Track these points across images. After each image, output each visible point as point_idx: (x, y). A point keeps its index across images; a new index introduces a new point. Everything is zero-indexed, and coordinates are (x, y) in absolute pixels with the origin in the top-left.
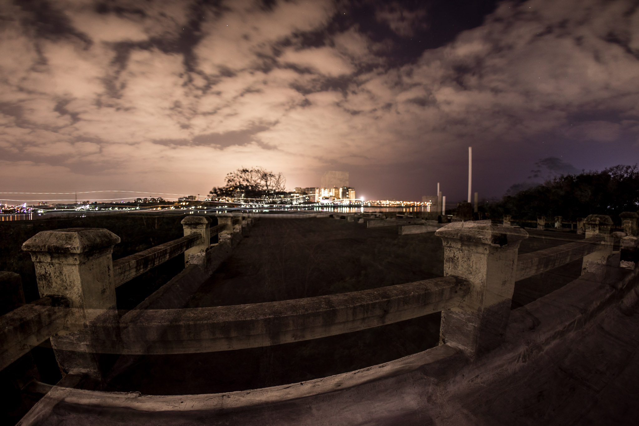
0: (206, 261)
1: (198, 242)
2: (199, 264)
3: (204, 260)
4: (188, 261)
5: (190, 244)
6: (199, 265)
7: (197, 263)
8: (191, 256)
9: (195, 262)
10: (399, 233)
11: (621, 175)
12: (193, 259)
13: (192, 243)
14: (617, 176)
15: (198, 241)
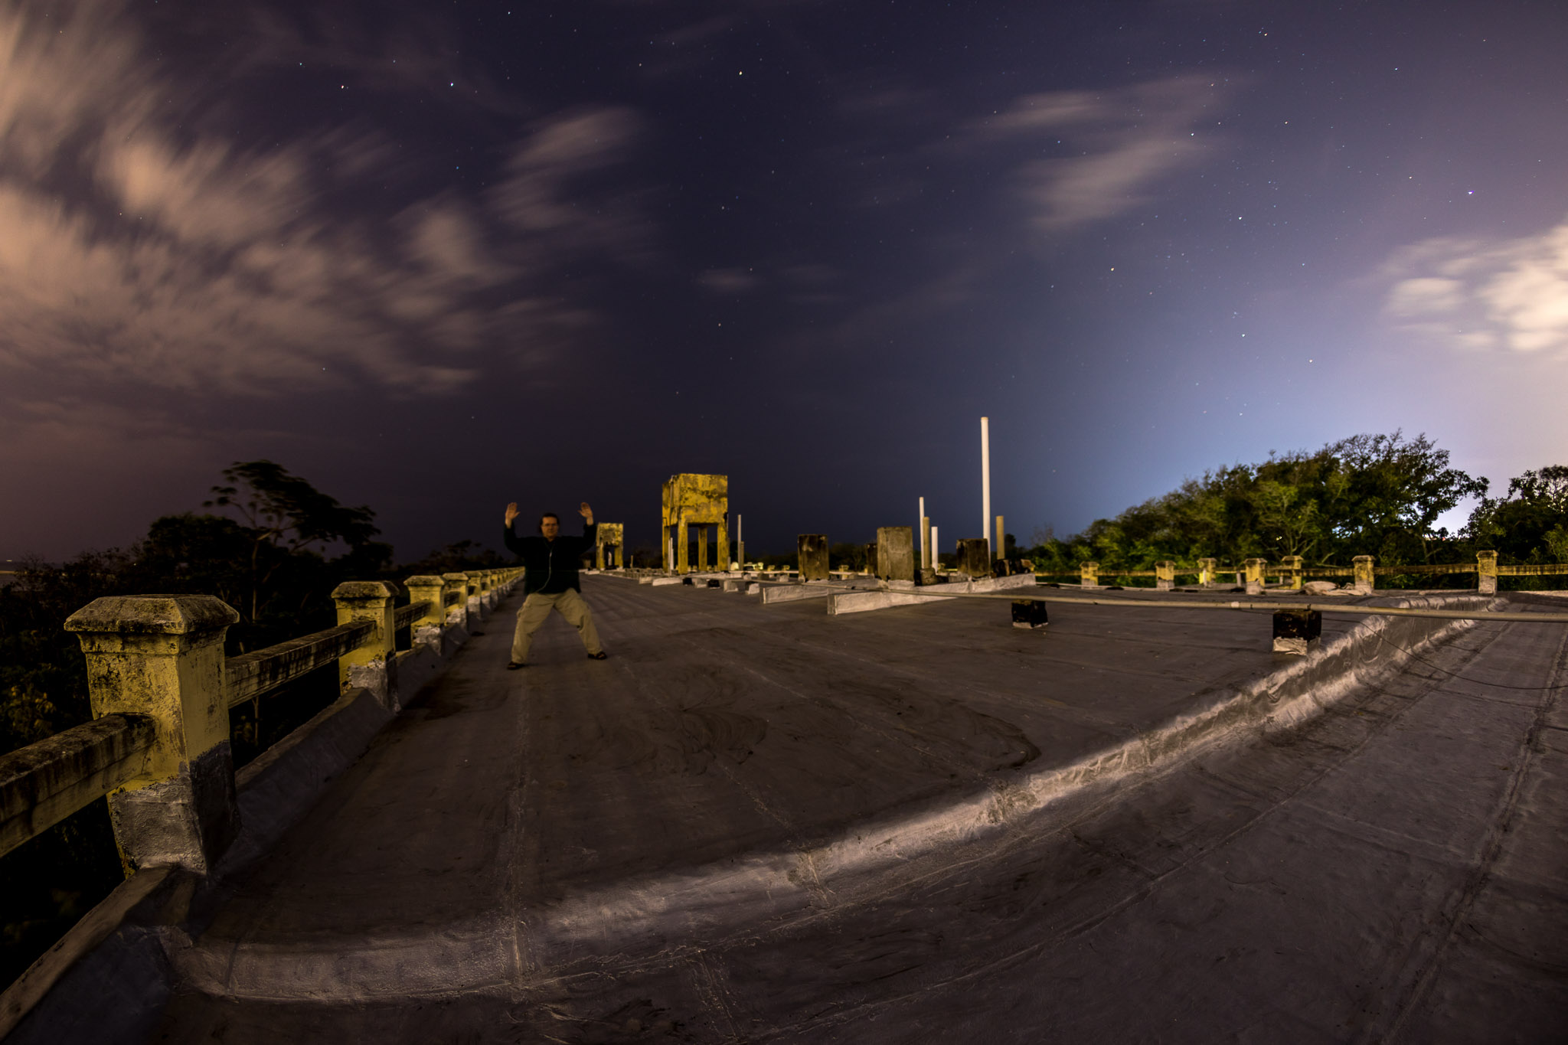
0: (386, 680)
1: (370, 637)
2: (371, 687)
3: (383, 677)
4: (348, 680)
5: (353, 641)
6: (371, 690)
7: (366, 685)
8: (354, 670)
9: (363, 683)
10: (829, 613)
11: (1362, 457)
12: (359, 677)
13: (357, 640)
14: (1353, 460)
15: (368, 635)
